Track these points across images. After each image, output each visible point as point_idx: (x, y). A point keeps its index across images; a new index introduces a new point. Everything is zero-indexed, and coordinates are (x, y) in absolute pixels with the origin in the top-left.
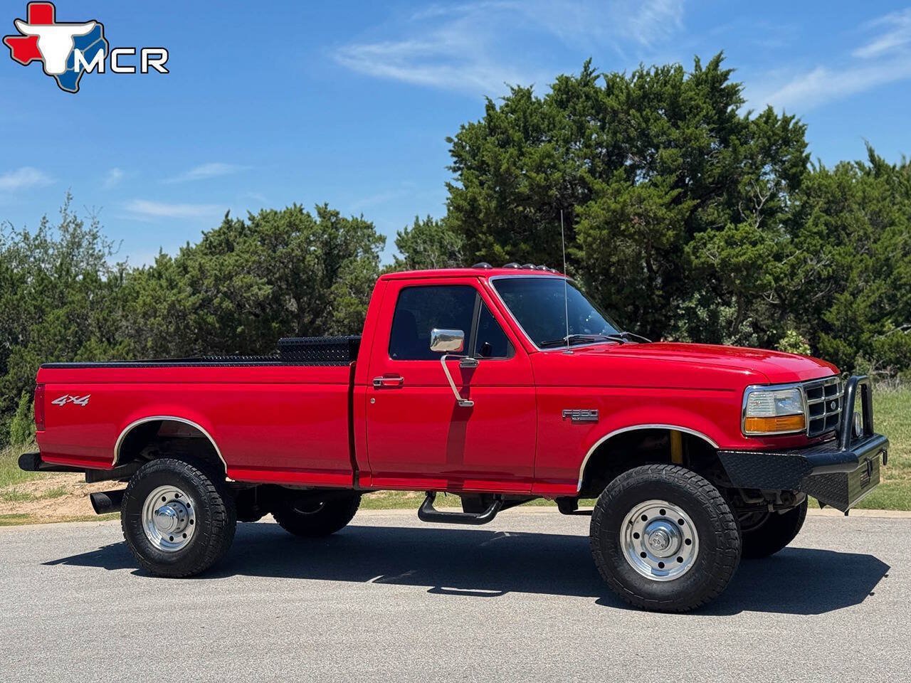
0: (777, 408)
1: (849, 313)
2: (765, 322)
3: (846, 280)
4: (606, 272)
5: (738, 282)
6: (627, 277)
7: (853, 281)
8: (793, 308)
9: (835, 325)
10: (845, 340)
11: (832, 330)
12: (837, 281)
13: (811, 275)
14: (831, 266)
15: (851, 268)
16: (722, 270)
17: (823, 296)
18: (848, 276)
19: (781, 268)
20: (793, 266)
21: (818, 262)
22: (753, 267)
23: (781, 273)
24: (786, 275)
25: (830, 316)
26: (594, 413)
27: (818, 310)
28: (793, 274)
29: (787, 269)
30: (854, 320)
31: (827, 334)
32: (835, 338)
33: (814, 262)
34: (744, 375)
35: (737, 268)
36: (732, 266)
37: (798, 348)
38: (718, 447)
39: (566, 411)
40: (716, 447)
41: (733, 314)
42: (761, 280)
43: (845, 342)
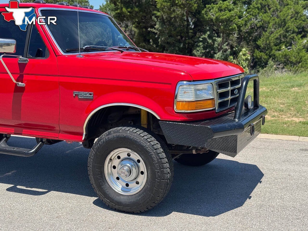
0: (196, 95)
1: (268, 42)
2: (235, 44)
3: (267, 28)
4: (169, 21)
5: (222, 27)
6: (178, 24)
7: (270, 28)
8: (245, 39)
9: (261, 46)
10: (265, 53)
11: (260, 49)
12: (263, 28)
13: (253, 25)
14: (261, 22)
15: (269, 23)
16: (216, 22)
17: (258, 35)
18: (268, 26)
19: (241, 22)
20: (246, 21)
21: (256, 20)
22: (229, 21)
23: (241, 24)
24: (243, 25)
25: (259, 42)
26: (91, 94)
27: (255, 40)
28: (246, 25)
29: (243, 22)
30: (269, 44)
31: (258, 50)
32: (261, 52)
33: (255, 20)
34: (181, 75)
35: (222, 21)
36: (220, 20)
37: (246, 56)
38: (160, 119)
39: (75, 93)
40: (159, 118)
41: (221, 41)
42: (232, 27)
43: (265, 54)
